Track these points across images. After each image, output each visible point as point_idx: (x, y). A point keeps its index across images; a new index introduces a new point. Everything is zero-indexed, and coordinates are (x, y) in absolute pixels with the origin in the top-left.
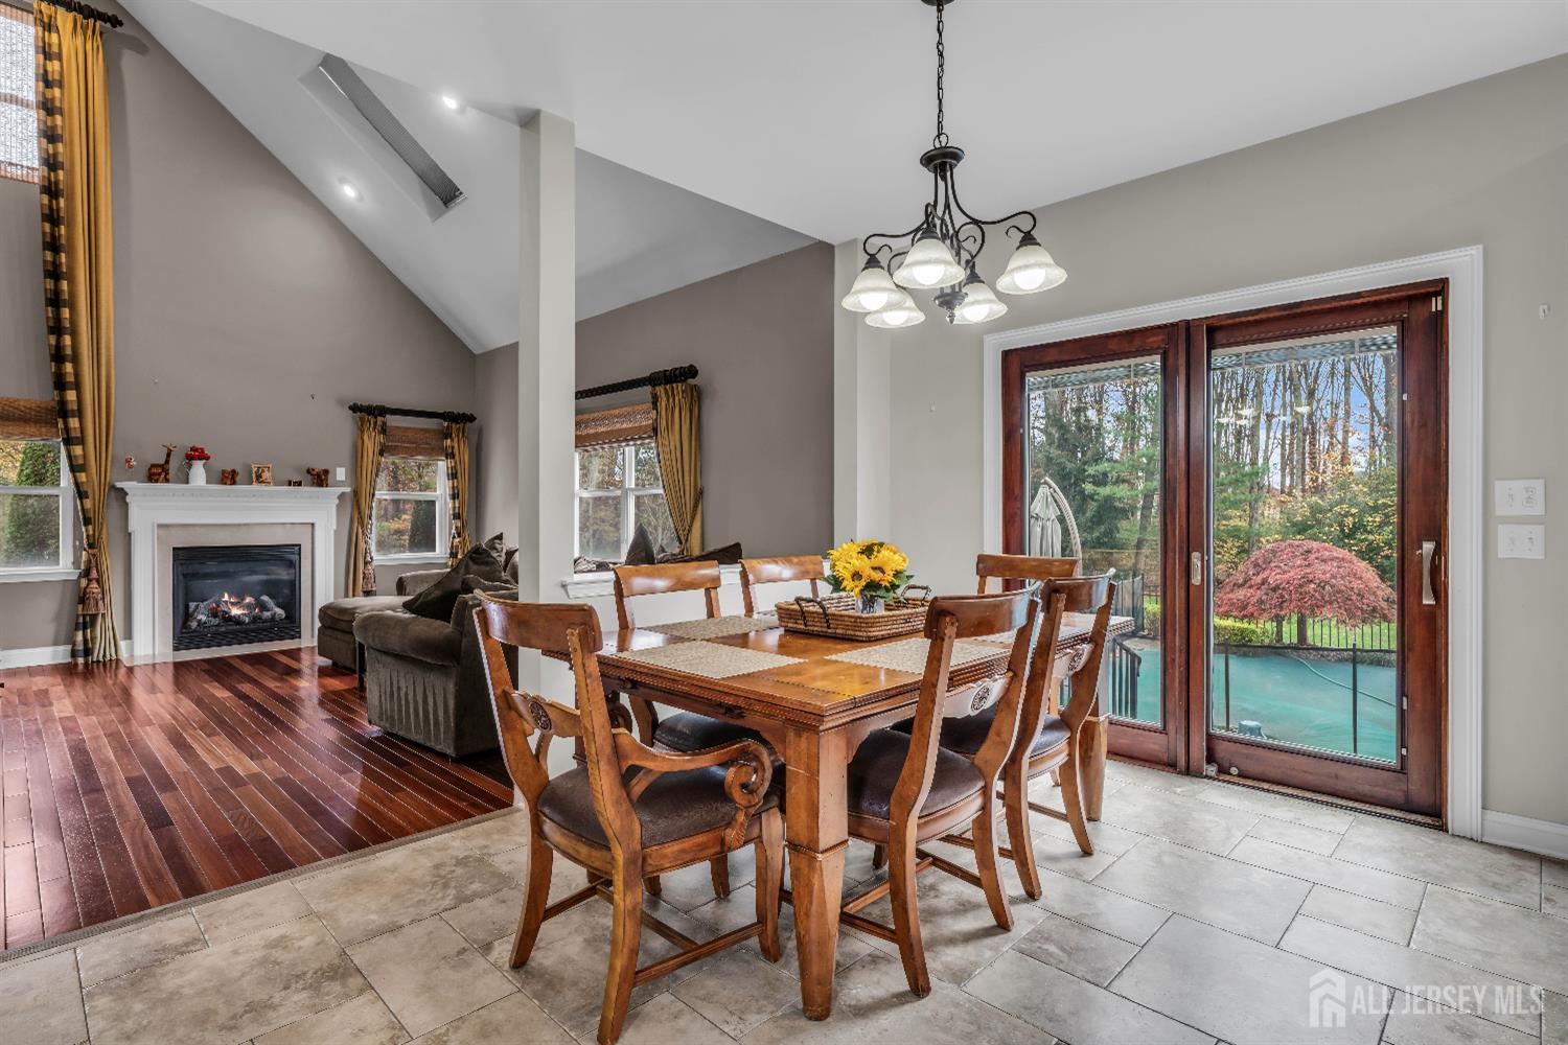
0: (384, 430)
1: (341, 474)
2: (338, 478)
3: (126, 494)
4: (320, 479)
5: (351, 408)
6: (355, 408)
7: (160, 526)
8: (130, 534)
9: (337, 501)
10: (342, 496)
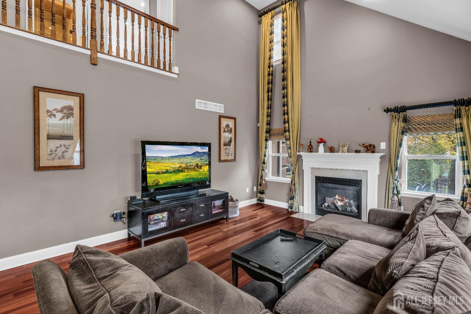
0: (405, 120)
1: (383, 146)
2: (381, 148)
3: (302, 156)
4: (370, 149)
5: (385, 111)
6: (387, 110)
7: (312, 168)
8: (303, 170)
9: (379, 160)
10: (382, 158)
